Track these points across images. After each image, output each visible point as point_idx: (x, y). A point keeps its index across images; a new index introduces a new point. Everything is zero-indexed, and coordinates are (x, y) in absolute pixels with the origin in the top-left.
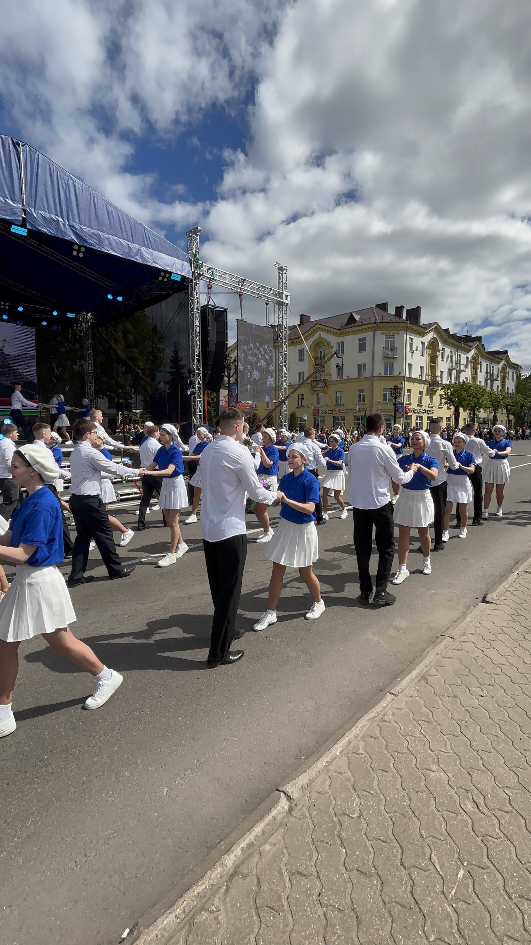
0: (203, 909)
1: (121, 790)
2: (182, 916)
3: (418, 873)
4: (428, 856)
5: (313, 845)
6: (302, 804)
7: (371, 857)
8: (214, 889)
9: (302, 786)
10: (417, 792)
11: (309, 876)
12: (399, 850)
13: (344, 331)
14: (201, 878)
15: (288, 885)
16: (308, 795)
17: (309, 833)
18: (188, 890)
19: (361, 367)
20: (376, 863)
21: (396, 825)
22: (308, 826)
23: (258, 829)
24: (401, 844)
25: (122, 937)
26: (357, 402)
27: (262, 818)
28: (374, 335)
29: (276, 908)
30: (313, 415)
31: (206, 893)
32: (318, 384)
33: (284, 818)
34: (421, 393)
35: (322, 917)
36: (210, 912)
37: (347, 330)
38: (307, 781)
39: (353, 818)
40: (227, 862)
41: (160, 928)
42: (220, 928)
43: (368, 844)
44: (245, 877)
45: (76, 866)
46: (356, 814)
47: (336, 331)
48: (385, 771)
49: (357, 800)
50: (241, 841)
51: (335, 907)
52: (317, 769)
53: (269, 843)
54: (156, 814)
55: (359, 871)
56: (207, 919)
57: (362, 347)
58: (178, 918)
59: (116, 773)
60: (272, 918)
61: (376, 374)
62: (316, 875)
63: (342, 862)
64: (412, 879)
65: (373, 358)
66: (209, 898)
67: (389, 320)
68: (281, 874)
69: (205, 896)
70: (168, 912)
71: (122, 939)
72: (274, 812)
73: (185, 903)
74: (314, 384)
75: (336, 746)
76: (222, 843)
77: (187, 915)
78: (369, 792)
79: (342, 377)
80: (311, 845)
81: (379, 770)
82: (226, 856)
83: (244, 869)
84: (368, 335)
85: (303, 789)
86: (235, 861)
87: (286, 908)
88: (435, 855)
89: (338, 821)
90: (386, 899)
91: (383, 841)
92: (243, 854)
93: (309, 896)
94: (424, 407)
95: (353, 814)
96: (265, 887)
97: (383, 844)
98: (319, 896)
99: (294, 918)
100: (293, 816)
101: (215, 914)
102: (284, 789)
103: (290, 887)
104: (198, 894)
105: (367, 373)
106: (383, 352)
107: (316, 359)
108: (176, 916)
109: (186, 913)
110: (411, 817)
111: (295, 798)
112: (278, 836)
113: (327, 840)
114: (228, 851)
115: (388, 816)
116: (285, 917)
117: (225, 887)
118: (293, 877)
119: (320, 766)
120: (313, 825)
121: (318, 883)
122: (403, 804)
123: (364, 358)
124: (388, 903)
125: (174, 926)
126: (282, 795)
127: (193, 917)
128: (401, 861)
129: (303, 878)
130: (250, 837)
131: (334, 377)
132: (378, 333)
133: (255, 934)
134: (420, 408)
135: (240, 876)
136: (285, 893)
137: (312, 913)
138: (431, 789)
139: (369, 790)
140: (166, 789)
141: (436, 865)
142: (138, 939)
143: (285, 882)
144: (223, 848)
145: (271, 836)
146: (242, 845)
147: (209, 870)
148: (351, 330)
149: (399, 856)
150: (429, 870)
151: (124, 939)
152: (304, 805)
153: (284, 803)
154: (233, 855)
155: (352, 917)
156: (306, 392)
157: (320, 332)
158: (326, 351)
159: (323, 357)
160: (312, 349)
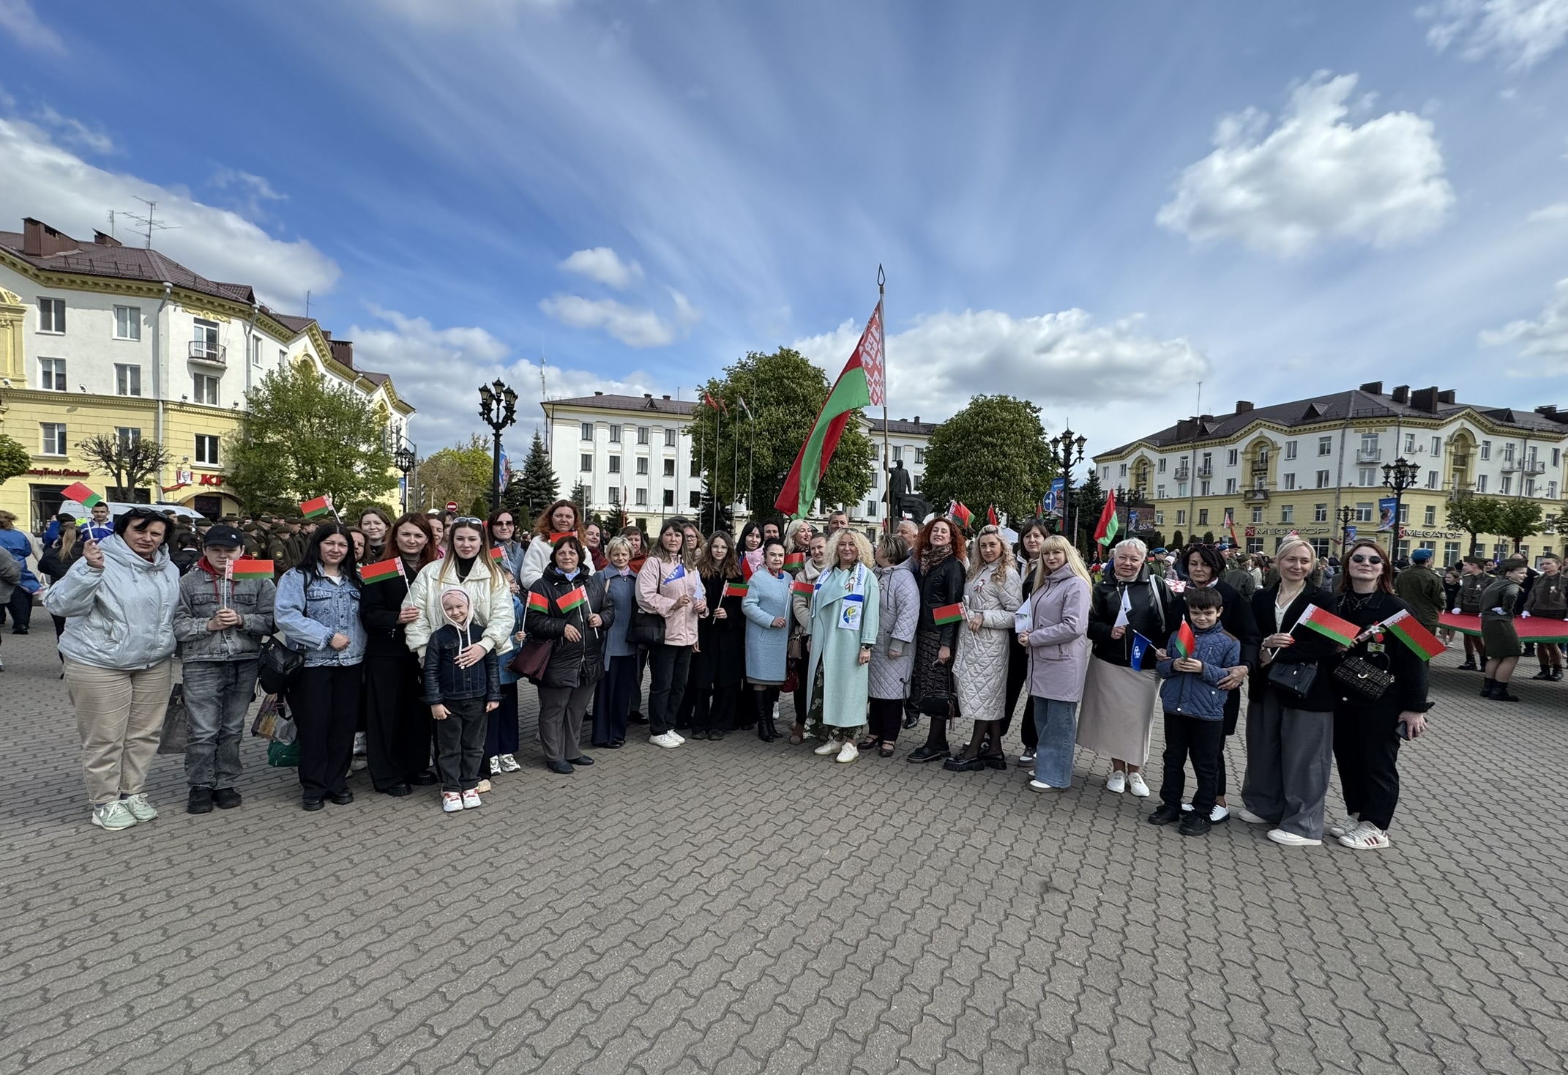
13: (1297, 429)
19: (1322, 477)
26: (1314, 521)
28: (1343, 435)
30: (1247, 534)
32: (1255, 495)
34: (1430, 509)
37: (1302, 428)
47: (1285, 428)
57: (1324, 450)
61: (1344, 484)
65: (1341, 463)
67: (1370, 415)
74: (1250, 495)
79: (1292, 487)
84: (1335, 434)
94: (1436, 530)
105: (1332, 483)
106: (1358, 456)
107: (1254, 463)
123: (1328, 463)
131: (1281, 487)
132: (1350, 432)
134: (1427, 530)
148: (1307, 427)
156: (1237, 505)
157: (1261, 429)
158: (1270, 454)
159: (1265, 460)
160: (1249, 450)
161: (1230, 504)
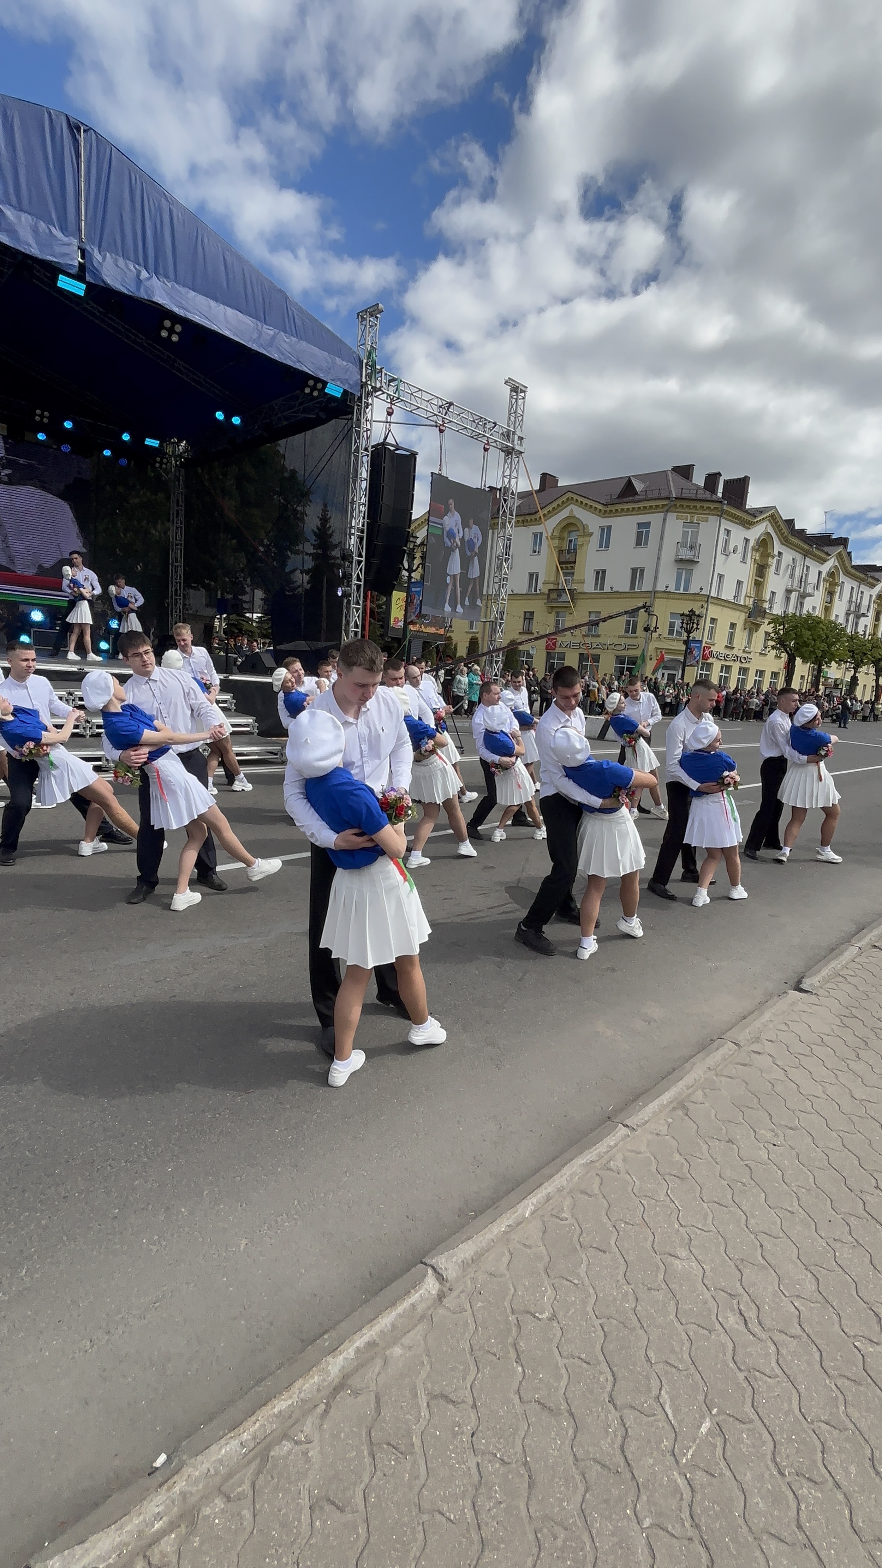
0: (285, 1436)
1: (172, 1235)
2: (252, 1445)
3: (635, 1419)
4: (655, 1392)
5: (472, 1355)
6: (461, 1289)
7: (563, 1383)
8: (306, 1407)
9: (463, 1262)
10: (650, 1289)
11: (459, 1403)
12: (610, 1378)
13: (613, 508)
14: (287, 1388)
15: (424, 1413)
16: (472, 1275)
17: (467, 1336)
18: (264, 1405)
19: (637, 573)
20: (570, 1395)
21: (608, 1339)
22: (466, 1324)
23: (386, 1321)
24: (615, 1369)
25: (154, 1465)
26: (622, 633)
27: (393, 1304)
28: (665, 520)
29: (403, 1448)
30: (547, 648)
31: (292, 1412)
32: (559, 596)
33: (429, 1308)
34: (733, 626)
35: (474, 1471)
36: (296, 1443)
37: (619, 507)
38: (472, 1254)
39: (538, 1319)
40: (330, 1367)
41: (213, 1459)
42: (309, 1469)
43: (561, 1362)
44: (356, 1393)
45: (92, 1347)
46: (545, 1315)
47: (599, 507)
48: (601, 1251)
49: (550, 1291)
50: (355, 1337)
51: (496, 1455)
52: (489, 1236)
53: (402, 1345)
54: (225, 1279)
55: (542, 1404)
56: (290, 1452)
57: (641, 540)
58: (244, 1447)
59: (168, 1208)
60: (393, 1463)
61: (660, 587)
62: (471, 1402)
63: (515, 1386)
64: (624, 1425)
65: (659, 558)
66: (298, 1420)
67: (693, 496)
68: (415, 1395)
69: (290, 1417)
70: (229, 1435)
71: (154, 1469)
72: (414, 1297)
73: (258, 1424)
74: (554, 596)
75: (526, 1201)
76: (326, 1337)
77: (259, 1443)
78: (571, 1282)
79: (602, 588)
80: (468, 1355)
81: (591, 1247)
82: (330, 1359)
83: (356, 1382)
84: (654, 519)
85: (465, 1265)
86: (343, 1367)
87: (418, 1449)
88: (667, 1392)
89: (516, 1322)
90: (580, 1453)
91: (585, 1362)
92: (357, 1358)
93: (455, 1435)
94: (735, 652)
95: (541, 1313)
96: (386, 1413)
97: (585, 1365)
98: (472, 1436)
99: (429, 1465)
100: (444, 1306)
101: (304, 1447)
102: (433, 1262)
103: (428, 1417)
104: (280, 1412)
105: (647, 586)
106: (677, 551)
107: (560, 552)
108: (241, 1443)
109: (258, 1441)
110: (635, 1328)
111: (449, 1279)
112: (415, 1336)
113: (494, 1350)
114: (333, 1350)
115: (597, 1322)
116: (415, 1463)
117: (323, 1406)
118: (433, 1403)
119: (495, 1231)
120: (474, 1324)
121: (472, 1415)
122: (625, 1307)
123: (642, 558)
124: (583, 1460)
125: (237, 1459)
126: (430, 1271)
127: (269, 1448)
128: (611, 1396)
129: (451, 1406)
130: (371, 1333)
131: (589, 586)
132: (671, 516)
133: (363, 1486)
134: (728, 652)
135: (349, 1392)
136: (418, 1425)
137: (458, 1463)
138: (673, 1286)
139: (571, 1279)
140: (244, 1242)
141: (667, 1408)
142: (177, 1473)
143: (419, 1408)
144: (326, 1344)
145: (405, 1334)
146: (357, 1345)
147: (301, 1377)
148: (625, 506)
149: (609, 1388)
150: (654, 1415)
151: (157, 1469)
152: (463, 1292)
153: (431, 1285)
154: (341, 1358)
155: (522, 1475)
156: (538, 607)
157: (572, 506)
158: (580, 541)
159: (573, 551)
160: (556, 534)
161: (530, 606)
